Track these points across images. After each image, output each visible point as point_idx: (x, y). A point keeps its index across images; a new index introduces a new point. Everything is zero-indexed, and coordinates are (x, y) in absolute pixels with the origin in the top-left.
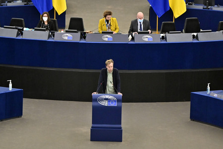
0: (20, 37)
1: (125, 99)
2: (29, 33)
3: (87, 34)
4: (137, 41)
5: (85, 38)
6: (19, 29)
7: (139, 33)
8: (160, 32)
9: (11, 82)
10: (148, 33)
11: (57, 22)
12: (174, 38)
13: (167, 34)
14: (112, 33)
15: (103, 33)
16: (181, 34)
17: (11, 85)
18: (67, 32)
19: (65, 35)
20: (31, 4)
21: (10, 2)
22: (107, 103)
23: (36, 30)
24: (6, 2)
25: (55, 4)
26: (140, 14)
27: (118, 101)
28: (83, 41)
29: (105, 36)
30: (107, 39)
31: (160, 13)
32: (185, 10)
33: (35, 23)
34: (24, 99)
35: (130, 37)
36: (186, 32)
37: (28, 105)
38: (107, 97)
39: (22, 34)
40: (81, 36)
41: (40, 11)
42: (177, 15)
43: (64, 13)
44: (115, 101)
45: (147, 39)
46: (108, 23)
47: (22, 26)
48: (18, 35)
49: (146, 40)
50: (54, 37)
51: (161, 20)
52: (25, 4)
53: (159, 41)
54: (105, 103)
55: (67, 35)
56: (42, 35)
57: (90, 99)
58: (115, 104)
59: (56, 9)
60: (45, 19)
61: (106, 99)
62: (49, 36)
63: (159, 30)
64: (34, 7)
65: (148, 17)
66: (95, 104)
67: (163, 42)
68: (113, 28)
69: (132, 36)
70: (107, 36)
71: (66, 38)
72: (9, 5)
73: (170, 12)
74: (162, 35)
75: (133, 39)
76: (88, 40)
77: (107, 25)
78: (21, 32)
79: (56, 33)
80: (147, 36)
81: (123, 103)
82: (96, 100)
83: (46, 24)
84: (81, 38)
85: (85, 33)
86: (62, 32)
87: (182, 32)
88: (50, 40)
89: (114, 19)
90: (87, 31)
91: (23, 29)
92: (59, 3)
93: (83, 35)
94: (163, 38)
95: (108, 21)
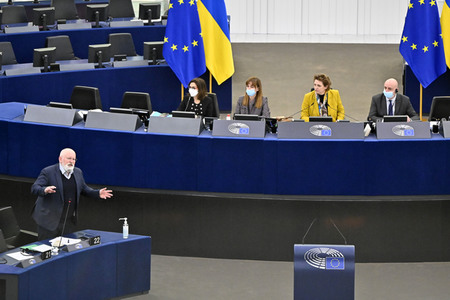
0: (143, 131)
1: (361, 256)
2: (162, 123)
3: (278, 124)
4: (381, 137)
5: (274, 130)
6: (140, 115)
7: (386, 120)
9: (126, 222)
10: (405, 120)
11: (219, 98)
13: (444, 122)
15: (311, 120)
17: (126, 228)
18: (238, 118)
19: (235, 124)
20: (162, 63)
21: (119, 59)
22: (323, 264)
23: (175, 115)
24: (112, 59)
25: (211, 64)
27: (348, 258)
28: (271, 138)
29: (317, 126)
30: (320, 132)
31: (426, 79)
33: (173, 103)
35: (368, 128)
38: (324, 252)
39: (147, 124)
40: (266, 127)
41: (181, 78)
43: (229, 81)
44: (341, 260)
45: (403, 131)
46: (322, 101)
47: (146, 108)
48: (138, 126)
49: (401, 133)
50: (211, 129)
52: (150, 64)
53: (427, 136)
54: (321, 264)
55: (239, 124)
56: (188, 126)
57: (289, 255)
58: (340, 266)
59: (213, 72)
61: (323, 256)
62: (203, 128)
63: (425, 113)
64: (168, 69)
66: (300, 265)
67: (437, 138)
69: (371, 126)
70: (320, 126)
71: (236, 131)
72: (118, 65)
74: (435, 123)
75: (373, 132)
76: (281, 136)
78: (144, 121)
79: (216, 122)
80: (403, 126)
81: (356, 264)
82: (301, 258)
83: (197, 102)
84: (267, 131)
85: (274, 121)
86: (228, 118)
88: (205, 135)
89: (335, 92)
90: (279, 118)
91: (148, 115)
92: (220, 60)
93: (272, 126)
94: (435, 129)
95: (321, 97)
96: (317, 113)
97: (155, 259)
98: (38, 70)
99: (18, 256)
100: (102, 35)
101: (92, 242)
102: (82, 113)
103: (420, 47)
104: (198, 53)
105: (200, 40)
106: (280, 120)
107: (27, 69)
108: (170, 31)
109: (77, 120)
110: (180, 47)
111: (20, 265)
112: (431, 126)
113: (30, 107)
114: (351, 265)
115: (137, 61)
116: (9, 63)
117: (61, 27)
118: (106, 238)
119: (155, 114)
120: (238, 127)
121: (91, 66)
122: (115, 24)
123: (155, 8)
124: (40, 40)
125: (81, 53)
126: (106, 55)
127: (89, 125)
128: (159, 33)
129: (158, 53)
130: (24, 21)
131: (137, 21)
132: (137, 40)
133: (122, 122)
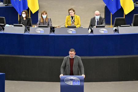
0: (2, 32)
1: (86, 80)
3: (55, 29)
4: (95, 33)
5: (54, 31)
6: (1, 26)
7: (97, 27)
8: (113, 26)
10: (104, 27)
12: (124, 30)
13: (119, 27)
14: (75, 27)
16: (130, 27)
18: (39, 27)
19: (38, 29)
20: (10, 5)
23: (15, 26)
25: (30, 5)
26: (97, 12)
27: (81, 81)
28: (52, 34)
29: (70, 30)
30: (71, 32)
31: (113, 11)
32: (133, 8)
34: (5, 81)
35: (90, 30)
36: (134, 25)
39: (4, 29)
40: (50, 30)
41: (18, 11)
42: (127, 12)
43: (37, 12)
44: (78, 81)
46: (72, 19)
47: (3, 23)
49: (103, 32)
50: (29, 31)
51: (114, 16)
52: (6, 6)
53: (113, 33)
54: (71, 83)
55: (40, 29)
56: (20, 30)
57: (58, 80)
58: (78, 84)
59: (30, 9)
61: (71, 80)
62: (26, 31)
63: (113, 24)
64: (13, 7)
65: (104, 14)
66: (63, 83)
67: (116, 33)
68: (76, 23)
69: (91, 29)
70: (71, 30)
71: (39, 32)
73: (122, 10)
74: (115, 28)
75: (92, 31)
76: (56, 33)
77: (71, 20)
79: (31, 28)
80: (103, 29)
82: (63, 81)
84: (51, 32)
85: (54, 28)
86: (36, 27)
87: (131, 25)
88: (26, 33)
90: (56, 26)
91: (4, 26)
92: (33, 4)
93: (53, 29)
94: (116, 30)
95: (72, 17)
106: (56, 27)
112: (114, 29)
114: (82, 83)
115: (1, 4)
119: (7, 25)
120: (39, 30)
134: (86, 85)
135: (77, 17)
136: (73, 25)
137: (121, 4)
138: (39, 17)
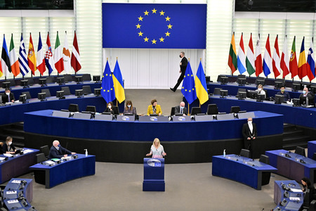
0: (93, 119)
2: (99, 117)
3: (139, 117)
4: (174, 121)
5: (138, 119)
6: (92, 114)
8: (190, 114)
9: (87, 151)
11: (119, 108)
12: (200, 118)
13: (196, 116)
17: (87, 153)
18: (126, 115)
20: (100, 96)
21: (86, 95)
23: (103, 114)
25: (117, 96)
27: (162, 163)
28: (137, 121)
29: (153, 117)
30: (153, 119)
31: (191, 101)
32: (208, 99)
33: (103, 109)
35: (170, 118)
36: (209, 114)
37: (99, 166)
41: (107, 101)
42: (202, 102)
43: (124, 102)
44: (160, 163)
45: (181, 119)
47: (94, 111)
48: (91, 118)
50: (116, 119)
51: (191, 106)
52: (96, 96)
53: (190, 121)
54: (153, 165)
56: (108, 118)
57: (142, 162)
58: (159, 165)
59: (118, 99)
60: (110, 107)
61: (153, 162)
62: (113, 118)
64: (102, 98)
66: (146, 165)
67: (193, 121)
68: (157, 112)
72: (85, 97)
73: (198, 101)
74: (193, 116)
75: (172, 119)
76: (140, 121)
77: (153, 110)
78: (93, 116)
79: (118, 116)
80: (182, 117)
82: (146, 163)
84: (135, 119)
86: (122, 115)
87: (206, 114)
88: (114, 121)
91: (95, 114)
92: (120, 95)
93: (137, 117)
95: (154, 107)
96: (152, 112)
97: (96, 163)
98: (58, 99)
99: (50, 162)
100: (80, 87)
101: (75, 157)
102: (72, 113)
103: (188, 90)
104: (113, 93)
105: (113, 88)
106: (140, 115)
107: (54, 98)
108: (103, 85)
109: (70, 116)
110: (106, 91)
111: (50, 165)
112: (191, 118)
113: (54, 111)
114: (163, 165)
115: (92, 95)
116: (48, 96)
117: (66, 84)
118: (80, 156)
119: (97, 113)
120: (125, 118)
121: (76, 97)
122: (85, 83)
123: (99, 77)
124: (59, 88)
125: (73, 93)
126: (81, 93)
127: (74, 118)
128: (99, 86)
129: (99, 92)
130: (54, 82)
131: (92, 82)
132: (92, 88)
133: (86, 116)
134: (166, 166)
135: (158, 106)
136: (155, 114)
137: (197, 96)
138: (125, 106)
